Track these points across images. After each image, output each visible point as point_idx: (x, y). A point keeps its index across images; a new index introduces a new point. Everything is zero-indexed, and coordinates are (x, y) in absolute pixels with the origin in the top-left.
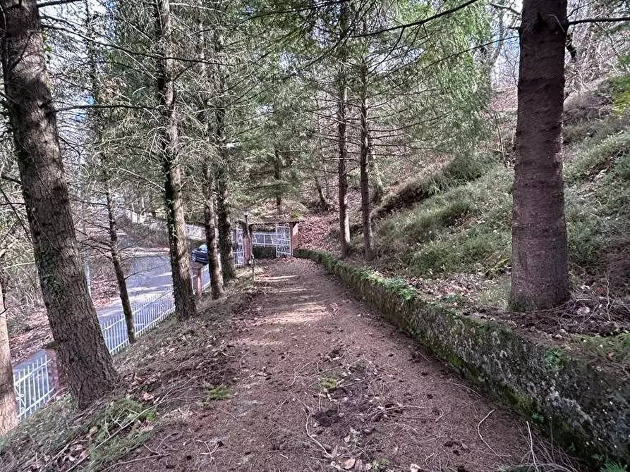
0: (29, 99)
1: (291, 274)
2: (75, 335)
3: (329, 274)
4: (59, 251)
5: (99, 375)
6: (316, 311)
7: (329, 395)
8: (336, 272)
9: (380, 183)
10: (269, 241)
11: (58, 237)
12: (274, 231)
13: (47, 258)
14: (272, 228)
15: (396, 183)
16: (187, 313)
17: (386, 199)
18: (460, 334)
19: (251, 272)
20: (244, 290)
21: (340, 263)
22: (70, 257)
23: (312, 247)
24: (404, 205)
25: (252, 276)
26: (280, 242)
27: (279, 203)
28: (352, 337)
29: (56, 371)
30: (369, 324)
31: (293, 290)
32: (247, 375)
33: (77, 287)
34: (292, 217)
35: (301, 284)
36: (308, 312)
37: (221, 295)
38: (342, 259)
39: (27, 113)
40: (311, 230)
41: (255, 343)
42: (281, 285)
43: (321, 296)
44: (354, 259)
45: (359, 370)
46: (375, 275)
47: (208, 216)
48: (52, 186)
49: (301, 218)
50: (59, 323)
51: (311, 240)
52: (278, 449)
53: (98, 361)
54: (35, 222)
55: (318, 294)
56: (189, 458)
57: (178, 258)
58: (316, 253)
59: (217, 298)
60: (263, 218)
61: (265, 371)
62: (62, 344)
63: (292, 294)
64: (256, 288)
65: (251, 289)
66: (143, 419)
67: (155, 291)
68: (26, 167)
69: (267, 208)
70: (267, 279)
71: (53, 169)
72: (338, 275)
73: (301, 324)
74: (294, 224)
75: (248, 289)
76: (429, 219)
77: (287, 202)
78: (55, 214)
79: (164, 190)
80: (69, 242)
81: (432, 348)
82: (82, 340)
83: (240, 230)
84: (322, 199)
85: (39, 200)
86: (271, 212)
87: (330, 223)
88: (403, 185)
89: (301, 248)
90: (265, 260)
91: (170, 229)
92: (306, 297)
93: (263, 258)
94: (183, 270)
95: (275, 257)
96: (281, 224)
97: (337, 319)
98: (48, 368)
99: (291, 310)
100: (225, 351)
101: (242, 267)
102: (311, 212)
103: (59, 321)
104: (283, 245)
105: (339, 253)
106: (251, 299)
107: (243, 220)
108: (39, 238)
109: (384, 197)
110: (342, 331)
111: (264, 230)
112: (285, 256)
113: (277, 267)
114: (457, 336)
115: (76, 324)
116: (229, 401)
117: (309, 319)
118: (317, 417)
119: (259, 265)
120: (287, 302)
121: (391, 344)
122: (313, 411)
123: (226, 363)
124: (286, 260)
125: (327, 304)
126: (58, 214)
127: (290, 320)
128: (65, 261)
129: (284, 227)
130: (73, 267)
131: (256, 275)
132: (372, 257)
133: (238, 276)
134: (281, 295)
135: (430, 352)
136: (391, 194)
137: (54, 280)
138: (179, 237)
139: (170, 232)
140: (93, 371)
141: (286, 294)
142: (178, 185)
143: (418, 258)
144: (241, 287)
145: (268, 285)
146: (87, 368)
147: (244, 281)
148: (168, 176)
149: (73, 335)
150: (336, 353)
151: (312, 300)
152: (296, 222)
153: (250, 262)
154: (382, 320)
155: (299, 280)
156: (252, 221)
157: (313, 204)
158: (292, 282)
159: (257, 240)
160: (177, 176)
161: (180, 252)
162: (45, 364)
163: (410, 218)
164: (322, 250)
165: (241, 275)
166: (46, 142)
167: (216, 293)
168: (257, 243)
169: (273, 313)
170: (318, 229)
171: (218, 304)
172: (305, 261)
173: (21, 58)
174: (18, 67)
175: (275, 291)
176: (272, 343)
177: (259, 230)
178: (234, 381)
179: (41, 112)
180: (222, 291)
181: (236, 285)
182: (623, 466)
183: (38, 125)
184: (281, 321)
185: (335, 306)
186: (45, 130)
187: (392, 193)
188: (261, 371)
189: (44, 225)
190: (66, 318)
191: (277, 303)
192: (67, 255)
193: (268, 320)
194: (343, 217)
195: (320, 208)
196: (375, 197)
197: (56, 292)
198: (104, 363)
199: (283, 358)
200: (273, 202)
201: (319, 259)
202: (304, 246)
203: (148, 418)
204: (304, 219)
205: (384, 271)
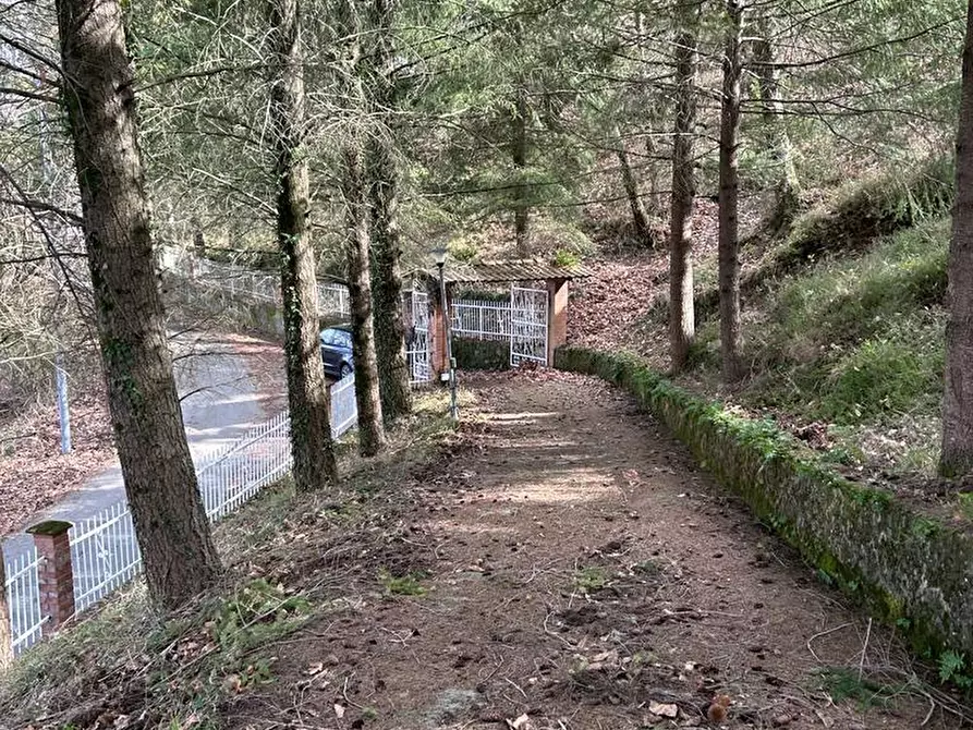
0: (102, 79)
1: (546, 409)
2: (162, 481)
3: (637, 412)
4: (140, 338)
5: (195, 555)
6: (589, 484)
7: (587, 596)
8: (654, 408)
9: (792, 179)
10: (491, 324)
11: (139, 313)
12: (505, 299)
13: (124, 349)
14: (500, 291)
15: (836, 182)
16: (319, 477)
17: (804, 224)
18: (837, 515)
19: (448, 399)
20: (434, 438)
21: (664, 386)
22: (157, 347)
23: (603, 344)
24: (849, 243)
25: (451, 410)
26: (521, 330)
27: (521, 228)
28: (651, 528)
29: (54, 582)
30: (697, 510)
31: (544, 442)
32: (449, 569)
33: (164, 400)
34: (554, 264)
35: (567, 433)
36: (572, 484)
37: (379, 446)
38: (671, 376)
39: (99, 103)
40: (603, 298)
41: (463, 528)
42: (519, 432)
43: (607, 458)
44: (698, 379)
45: (651, 571)
46: (731, 415)
47: (355, 267)
48: (131, 226)
49: (576, 268)
50: (137, 460)
51: (601, 327)
52: (501, 640)
53: (194, 532)
54: (106, 290)
55: (600, 453)
56: (374, 642)
57: (303, 358)
58: (610, 361)
59: (373, 455)
60: (479, 266)
61: (480, 565)
62: (140, 495)
63: (542, 451)
64: (459, 435)
65: (449, 437)
66: (290, 608)
67: (215, 437)
68: (95, 195)
69: (491, 242)
70: (485, 418)
71: (133, 197)
72: (660, 417)
73: (555, 505)
74: (557, 283)
75: (441, 437)
76: (887, 284)
77: (542, 225)
78: (135, 274)
79: (276, 211)
80: (155, 323)
81: (801, 547)
82: (172, 493)
83: (419, 295)
84: (638, 216)
85: (113, 251)
86: (500, 248)
87: (656, 282)
88: (851, 188)
89: (575, 345)
90: (481, 373)
91: (287, 296)
92: (574, 458)
93: (477, 367)
94: (311, 385)
95: (507, 367)
96: (525, 282)
97: (633, 500)
98: (39, 573)
99: (537, 480)
100: (406, 535)
101: (425, 389)
102: (605, 252)
103: (137, 456)
104: (528, 337)
105: (666, 362)
106: (449, 456)
107: (434, 272)
108: (110, 314)
109: (799, 221)
110: (636, 518)
111: (480, 298)
112: (532, 366)
113: (511, 392)
114: (833, 518)
115: (162, 464)
116: (423, 595)
117: (573, 496)
118: (564, 616)
119: (467, 385)
120: (529, 466)
121: (725, 540)
122: (558, 609)
123: (410, 552)
124: (534, 376)
125: (618, 474)
126: (138, 273)
127: (532, 497)
128: (148, 355)
129: (533, 290)
130: (159, 366)
131: (461, 407)
132: (737, 373)
133: (415, 408)
134: (516, 452)
135: (795, 556)
136: (821, 210)
137: (133, 386)
138: (305, 313)
139: (287, 305)
140: (186, 548)
141: (529, 451)
142: (303, 201)
143: (840, 379)
144: (426, 434)
145: (488, 431)
146: (177, 540)
147: (432, 420)
148: (286, 183)
149: (158, 482)
150: (614, 547)
151: (586, 464)
152: (564, 279)
153: (445, 377)
154: (728, 505)
155: (563, 422)
156: (451, 273)
157: (614, 229)
158: (544, 428)
159: (464, 321)
160: (303, 182)
161: (307, 345)
162: (35, 564)
163: (842, 279)
164: (628, 353)
165: (422, 407)
166: (124, 150)
167: (369, 444)
168: (460, 330)
169: (497, 484)
170: (623, 296)
171: (378, 465)
172: (581, 380)
173: (92, 10)
174: (88, 24)
175: (506, 443)
176: (495, 530)
177: (468, 296)
178: (429, 574)
179: (118, 100)
180: (382, 439)
181: (412, 429)
182: (960, 655)
183: (114, 123)
184: (513, 498)
185: (632, 475)
186: (123, 131)
187: (822, 207)
188: (473, 564)
189: (119, 292)
190: (149, 452)
191: (504, 467)
192: (151, 346)
193: (488, 495)
194: (678, 271)
195: (631, 239)
196: (777, 216)
197: (134, 406)
198: (202, 535)
199: (515, 550)
200: (507, 224)
201: (619, 376)
202: (583, 342)
203: (298, 608)
204: (587, 270)
205: (756, 406)
